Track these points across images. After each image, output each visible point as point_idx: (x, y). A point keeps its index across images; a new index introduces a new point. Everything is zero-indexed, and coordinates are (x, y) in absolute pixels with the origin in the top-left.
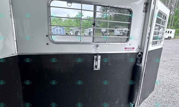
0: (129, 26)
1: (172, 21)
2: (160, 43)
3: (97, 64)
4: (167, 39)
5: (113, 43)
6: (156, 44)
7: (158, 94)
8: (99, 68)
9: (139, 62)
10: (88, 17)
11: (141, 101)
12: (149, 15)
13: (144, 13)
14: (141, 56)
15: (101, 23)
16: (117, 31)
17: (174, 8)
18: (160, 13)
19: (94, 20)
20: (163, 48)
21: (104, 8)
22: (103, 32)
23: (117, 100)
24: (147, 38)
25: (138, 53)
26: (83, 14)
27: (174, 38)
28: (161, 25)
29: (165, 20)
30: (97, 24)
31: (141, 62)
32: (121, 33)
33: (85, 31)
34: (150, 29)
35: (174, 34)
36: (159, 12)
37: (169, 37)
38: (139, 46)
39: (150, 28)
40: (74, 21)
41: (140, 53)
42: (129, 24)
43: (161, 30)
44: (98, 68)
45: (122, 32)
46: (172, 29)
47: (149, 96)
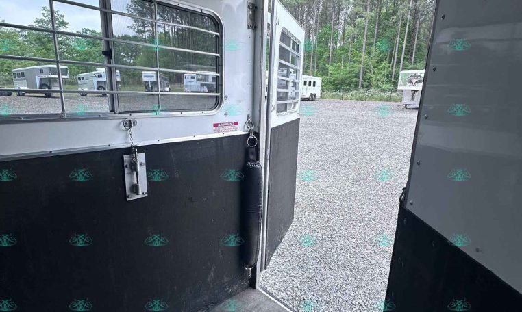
0: (218, 65)
1: (314, 58)
2: (294, 107)
3: (136, 179)
4: (308, 99)
5: (179, 113)
6: (286, 110)
7: (303, 228)
8: (146, 191)
9: (252, 157)
10: (87, 30)
11: (269, 254)
12: (262, 37)
13: (250, 32)
14: (255, 142)
15: (136, 55)
16: (193, 80)
17: (314, 27)
18: (285, 37)
19: (107, 39)
20: (299, 119)
21: (142, 7)
22: (148, 82)
23: (210, 269)
24: (263, 98)
25: (248, 135)
26: (65, 20)
27: (322, 97)
28: (290, 64)
29: (297, 54)
30: (124, 57)
31: (257, 158)
32: (202, 85)
33: (83, 78)
34: (267, 75)
35: (320, 88)
36: (283, 33)
37: (311, 95)
38: (248, 116)
39: (267, 72)
40: (27, 41)
41: (252, 136)
42: (217, 57)
43: (292, 77)
44: (140, 193)
45: (206, 83)
46: (316, 75)
47: (286, 238)
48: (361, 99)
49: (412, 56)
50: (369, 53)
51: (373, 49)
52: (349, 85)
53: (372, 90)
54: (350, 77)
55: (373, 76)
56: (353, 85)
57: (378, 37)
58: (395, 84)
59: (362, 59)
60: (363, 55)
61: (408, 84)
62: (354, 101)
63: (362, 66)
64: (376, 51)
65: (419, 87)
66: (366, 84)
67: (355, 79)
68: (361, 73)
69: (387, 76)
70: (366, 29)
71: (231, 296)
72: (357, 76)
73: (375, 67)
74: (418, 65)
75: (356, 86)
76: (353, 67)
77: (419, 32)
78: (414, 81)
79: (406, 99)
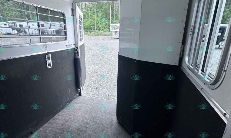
2: (83, 39)
3: (49, 62)
8: (52, 65)
13: (72, 17)
19: (38, 21)
20: (84, 43)
25: (75, 48)
29: (82, 21)
31: (78, 55)
36: (79, 16)
38: (74, 43)
41: (76, 48)
42: (65, 25)
48: (97, 35)
49: (114, 17)
50: (98, 15)
51: (99, 14)
52: (91, 29)
53: (101, 31)
54: (91, 25)
55: (100, 25)
56: (93, 29)
57: (100, 9)
58: (109, 28)
59: (95, 18)
60: (95, 16)
61: (114, 29)
62: (94, 36)
63: (95, 21)
64: (100, 15)
65: (118, 30)
66: (98, 29)
67: (93, 27)
68: (96, 24)
69: (106, 25)
70: (95, 5)
71: (75, 98)
72: (94, 25)
73: (100, 22)
74: (116, 21)
75: (94, 29)
76: (91, 21)
77: (115, 8)
78: (116, 28)
79: (114, 35)
